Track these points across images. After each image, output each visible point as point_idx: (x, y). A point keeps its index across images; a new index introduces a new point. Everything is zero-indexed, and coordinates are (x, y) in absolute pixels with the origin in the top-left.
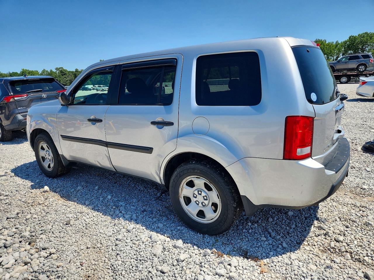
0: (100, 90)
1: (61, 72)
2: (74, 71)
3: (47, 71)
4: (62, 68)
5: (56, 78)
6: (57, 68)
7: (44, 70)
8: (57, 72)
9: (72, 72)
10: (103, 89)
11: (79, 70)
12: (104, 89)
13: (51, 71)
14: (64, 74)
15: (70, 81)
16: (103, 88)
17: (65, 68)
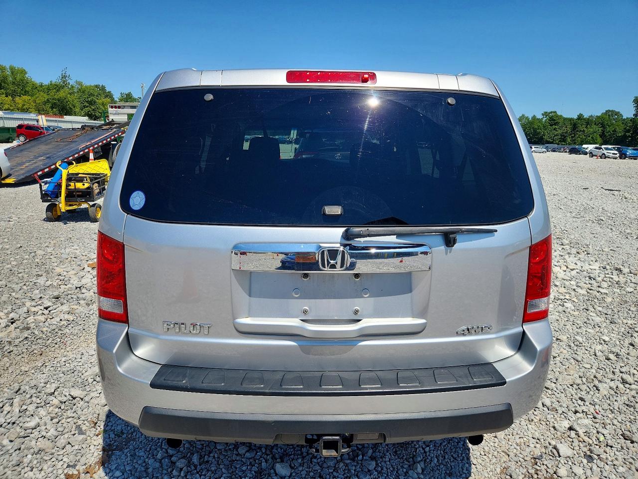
0: (596, 156)
1: (551, 119)
2: (575, 117)
3: (527, 117)
4: (555, 112)
5: (538, 129)
6: (545, 113)
7: (523, 115)
8: (544, 119)
9: (571, 120)
10: (604, 154)
11: (585, 117)
12: (607, 154)
13: (534, 117)
14: (555, 124)
15: (561, 135)
16: (605, 152)
17: (559, 113)
